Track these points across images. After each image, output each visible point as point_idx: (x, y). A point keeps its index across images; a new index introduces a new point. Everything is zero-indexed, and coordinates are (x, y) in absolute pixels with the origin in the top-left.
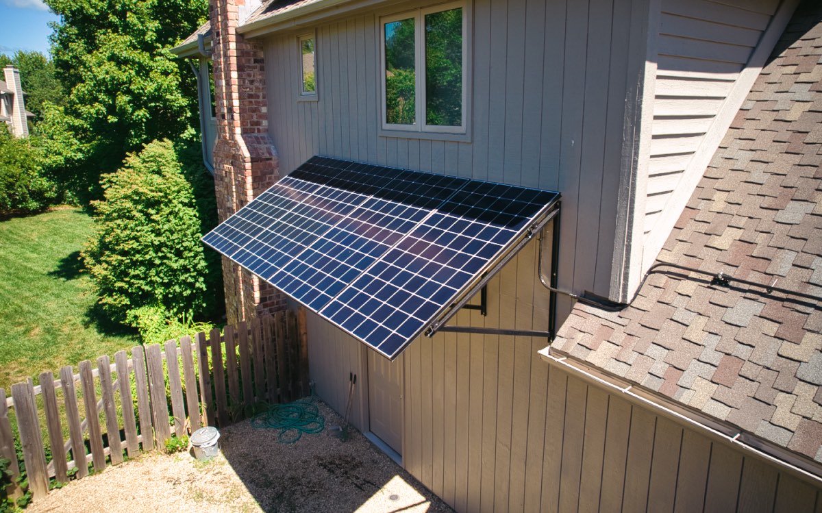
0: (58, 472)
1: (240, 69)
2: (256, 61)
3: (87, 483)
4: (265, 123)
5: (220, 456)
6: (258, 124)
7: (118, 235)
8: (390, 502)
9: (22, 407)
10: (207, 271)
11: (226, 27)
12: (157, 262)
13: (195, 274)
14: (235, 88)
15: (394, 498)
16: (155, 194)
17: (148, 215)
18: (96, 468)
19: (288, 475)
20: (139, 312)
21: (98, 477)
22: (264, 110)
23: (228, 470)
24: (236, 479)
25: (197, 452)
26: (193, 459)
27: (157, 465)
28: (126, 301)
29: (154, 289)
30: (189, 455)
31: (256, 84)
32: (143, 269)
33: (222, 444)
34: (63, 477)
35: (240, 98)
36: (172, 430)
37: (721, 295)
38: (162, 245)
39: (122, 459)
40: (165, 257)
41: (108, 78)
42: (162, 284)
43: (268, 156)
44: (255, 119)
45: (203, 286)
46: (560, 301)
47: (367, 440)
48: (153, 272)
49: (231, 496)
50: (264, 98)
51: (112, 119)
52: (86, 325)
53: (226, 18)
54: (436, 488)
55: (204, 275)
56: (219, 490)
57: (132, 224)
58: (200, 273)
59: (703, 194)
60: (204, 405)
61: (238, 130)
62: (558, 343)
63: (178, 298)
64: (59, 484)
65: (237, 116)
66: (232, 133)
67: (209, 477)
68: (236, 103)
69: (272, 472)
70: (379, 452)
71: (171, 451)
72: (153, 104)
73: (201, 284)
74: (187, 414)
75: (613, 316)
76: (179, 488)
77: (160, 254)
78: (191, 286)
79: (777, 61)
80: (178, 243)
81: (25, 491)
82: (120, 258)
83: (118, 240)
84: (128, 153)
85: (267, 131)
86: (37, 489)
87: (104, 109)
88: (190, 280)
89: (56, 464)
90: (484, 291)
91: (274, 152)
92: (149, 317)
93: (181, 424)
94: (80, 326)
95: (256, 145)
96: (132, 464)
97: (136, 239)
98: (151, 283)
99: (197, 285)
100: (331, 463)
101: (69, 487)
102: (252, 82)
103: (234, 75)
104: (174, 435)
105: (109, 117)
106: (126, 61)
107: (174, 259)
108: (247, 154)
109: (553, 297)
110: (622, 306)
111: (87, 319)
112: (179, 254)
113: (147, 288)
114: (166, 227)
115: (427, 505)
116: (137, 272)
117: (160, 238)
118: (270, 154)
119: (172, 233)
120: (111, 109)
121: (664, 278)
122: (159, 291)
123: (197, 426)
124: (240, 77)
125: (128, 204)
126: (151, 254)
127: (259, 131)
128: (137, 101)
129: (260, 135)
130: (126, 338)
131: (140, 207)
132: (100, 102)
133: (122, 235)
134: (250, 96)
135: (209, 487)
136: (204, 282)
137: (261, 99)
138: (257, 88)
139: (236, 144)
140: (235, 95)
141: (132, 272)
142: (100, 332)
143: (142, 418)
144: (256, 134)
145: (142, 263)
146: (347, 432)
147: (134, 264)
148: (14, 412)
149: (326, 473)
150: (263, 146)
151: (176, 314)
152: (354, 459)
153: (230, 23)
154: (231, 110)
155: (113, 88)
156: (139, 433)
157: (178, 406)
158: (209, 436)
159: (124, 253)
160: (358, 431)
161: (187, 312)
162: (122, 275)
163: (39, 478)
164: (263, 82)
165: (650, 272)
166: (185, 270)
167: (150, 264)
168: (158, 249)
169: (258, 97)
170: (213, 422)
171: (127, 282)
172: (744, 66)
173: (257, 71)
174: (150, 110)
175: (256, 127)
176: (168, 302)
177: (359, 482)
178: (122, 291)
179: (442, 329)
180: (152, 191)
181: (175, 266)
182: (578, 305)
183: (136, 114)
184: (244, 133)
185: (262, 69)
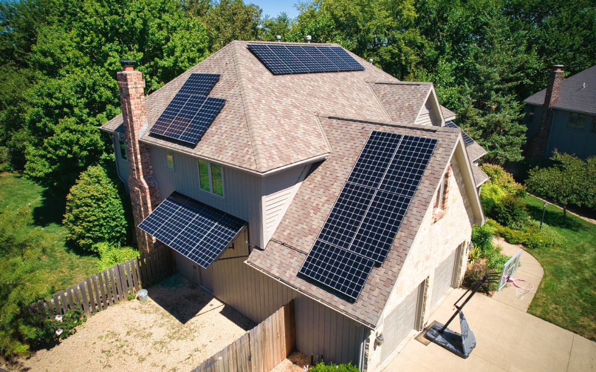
0: (93, 310)
1: (141, 154)
2: (147, 149)
3: (102, 312)
4: (151, 172)
5: (149, 299)
6: (149, 172)
7: (86, 214)
8: (210, 307)
9: (82, 289)
10: (127, 225)
11: (134, 138)
12: (105, 224)
13: (121, 227)
14: (139, 161)
15: (211, 305)
16: (101, 196)
17: (99, 205)
18: (104, 308)
19: (175, 302)
20: (97, 245)
21: (106, 310)
22: (151, 167)
23: (153, 303)
24: (157, 305)
25: (140, 299)
26: (138, 301)
27: (126, 304)
28: (91, 241)
29: (104, 235)
30: (137, 300)
31: (147, 158)
32: (98, 227)
33: (149, 295)
34: (95, 311)
35: (142, 164)
36: (129, 292)
37: (283, 247)
38: (107, 217)
39: (113, 303)
40: (108, 222)
41: (68, 139)
42: (107, 233)
43: (154, 186)
44: (148, 171)
45: (125, 232)
46: (251, 247)
47: (201, 288)
48: (103, 228)
49: (157, 311)
50: (151, 162)
51: (69, 156)
52: (68, 251)
53: (133, 135)
54: (225, 302)
55: (125, 227)
56: (152, 310)
57: (92, 209)
58: (124, 226)
59: (284, 219)
60: (140, 282)
61: (142, 177)
62: (249, 259)
63: (113, 237)
64: (93, 314)
65: (141, 171)
66: (139, 178)
67: (147, 306)
68: (140, 167)
69: (169, 302)
70: (206, 291)
71: (129, 300)
72: (89, 148)
73: (124, 231)
74: (134, 286)
75: (262, 252)
76: (137, 311)
77: (106, 221)
78: (119, 232)
79: (307, 179)
80: (113, 215)
81: (85, 317)
82: (88, 224)
83: (86, 216)
84: (81, 173)
85: (152, 174)
86: (88, 316)
87: (65, 152)
88: (120, 230)
89: (92, 307)
90: (233, 244)
91: (156, 183)
92: (102, 247)
93: (132, 289)
94: (65, 252)
95: (149, 182)
96: (117, 305)
97: (95, 215)
98: (102, 233)
99: (122, 231)
100: (189, 297)
101: (97, 314)
102: (145, 158)
103: (139, 156)
104: (130, 294)
105: (69, 155)
106: (75, 130)
107: (112, 222)
108: (147, 186)
109: (249, 247)
110: (263, 250)
111: (66, 248)
112: (114, 220)
113: (100, 235)
114: (107, 209)
115: (224, 306)
116: (96, 229)
117: (105, 214)
118: (155, 185)
119: (110, 211)
120: (69, 152)
121: (273, 242)
122: (106, 236)
123: (138, 290)
124: (141, 157)
125: (90, 201)
126: (102, 221)
127: (149, 175)
128: (82, 148)
129: (150, 177)
130: (91, 256)
131: (94, 201)
132: (63, 149)
133: (88, 214)
134: (145, 163)
135: (148, 309)
136: (125, 230)
137: (149, 163)
138: (148, 159)
139: (141, 182)
140: (140, 164)
141: (93, 229)
142: (77, 254)
143: (118, 289)
144: (148, 176)
145: (97, 225)
146: (194, 286)
147: (95, 226)
148: (80, 292)
149: (188, 300)
150: (152, 182)
151: (113, 244)
152: (197, 295)
153: (136, 138)
154: (138, 168)
155: (70, 143)
156: (118, 294)
157: (131, 283)
158: (143, 293)
159: (89, 222)
160: (197, 285)
161: (117, 243)
162: (88, 231)
163: (88, 312)
164: (150, 156)
165: (270, 241)
166: (117, 226)
167: (102, 225)
168: (104, 219)
169: (148, 163)
170: (144, 287)
171: (92, 234)
172: (296, 183)
173: (147, 153)
174: (89, 151)
175: (148, 174)
176: (109, 240)
177: (200, 302)
178: (88, 237)
179: (219, 260)
180: (100, 194)
181: (113, 225)
182: (254, 249)
183: (82, 153)
184: (144, 177)
185: (149, 152)
